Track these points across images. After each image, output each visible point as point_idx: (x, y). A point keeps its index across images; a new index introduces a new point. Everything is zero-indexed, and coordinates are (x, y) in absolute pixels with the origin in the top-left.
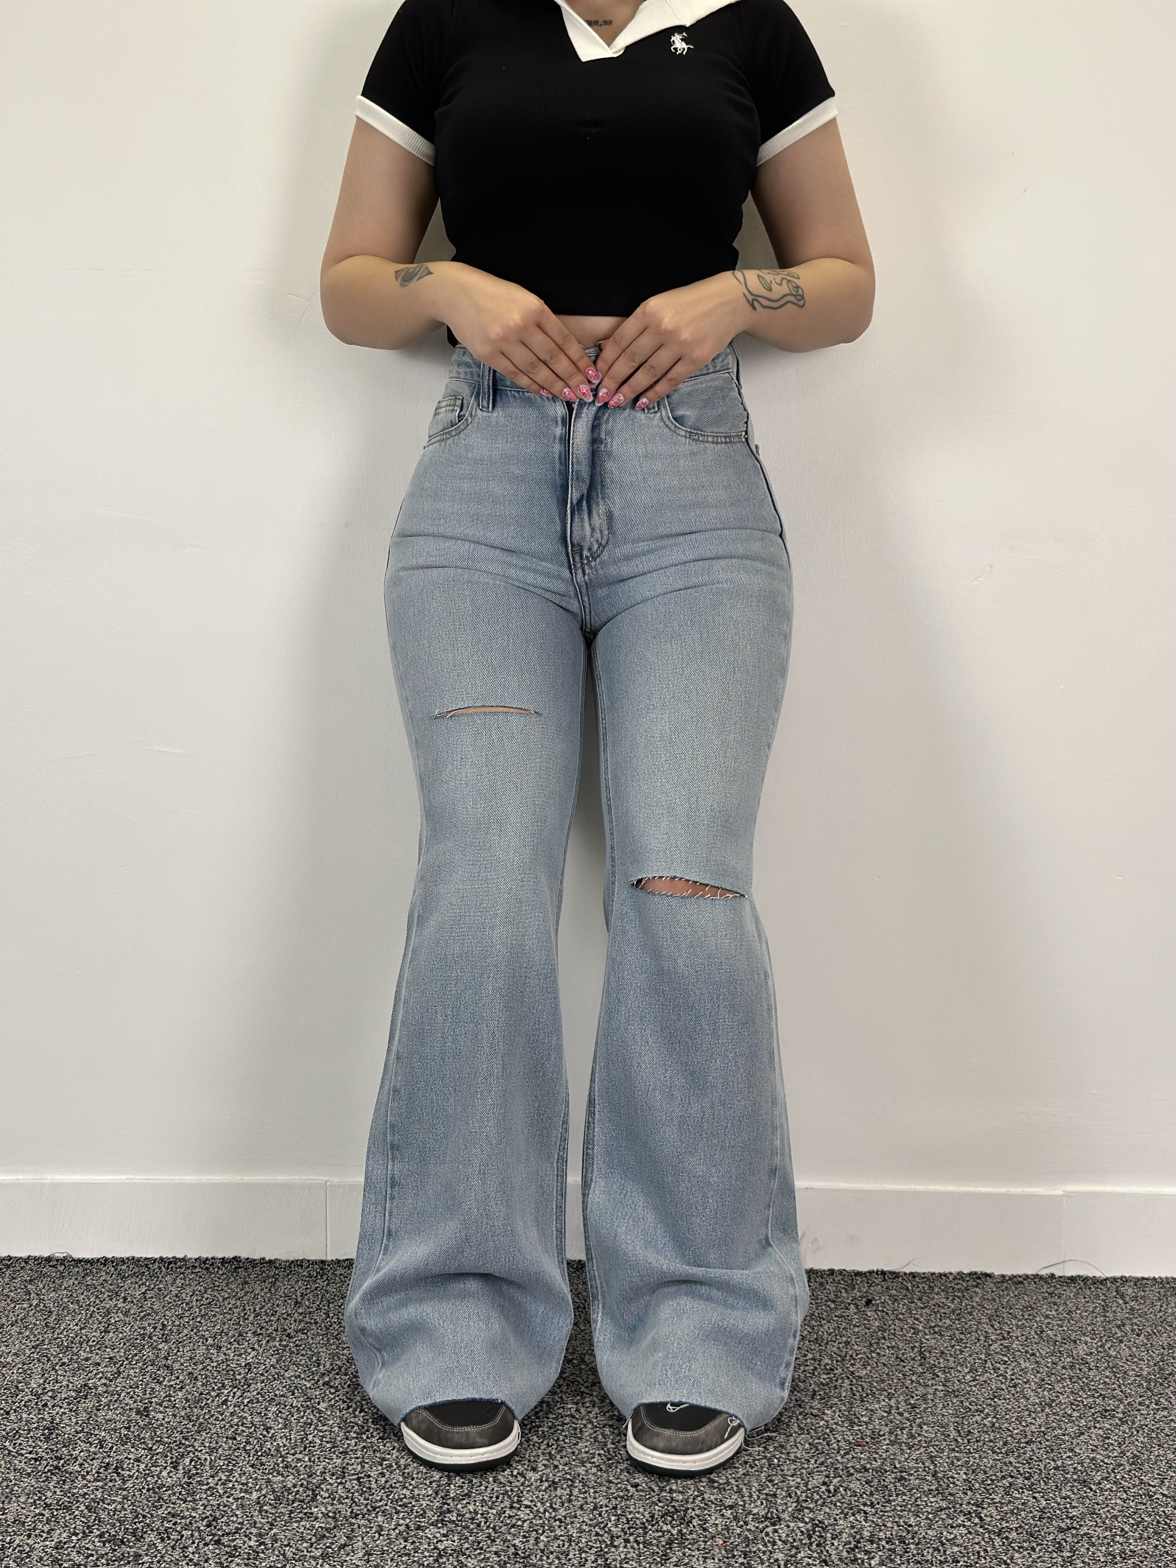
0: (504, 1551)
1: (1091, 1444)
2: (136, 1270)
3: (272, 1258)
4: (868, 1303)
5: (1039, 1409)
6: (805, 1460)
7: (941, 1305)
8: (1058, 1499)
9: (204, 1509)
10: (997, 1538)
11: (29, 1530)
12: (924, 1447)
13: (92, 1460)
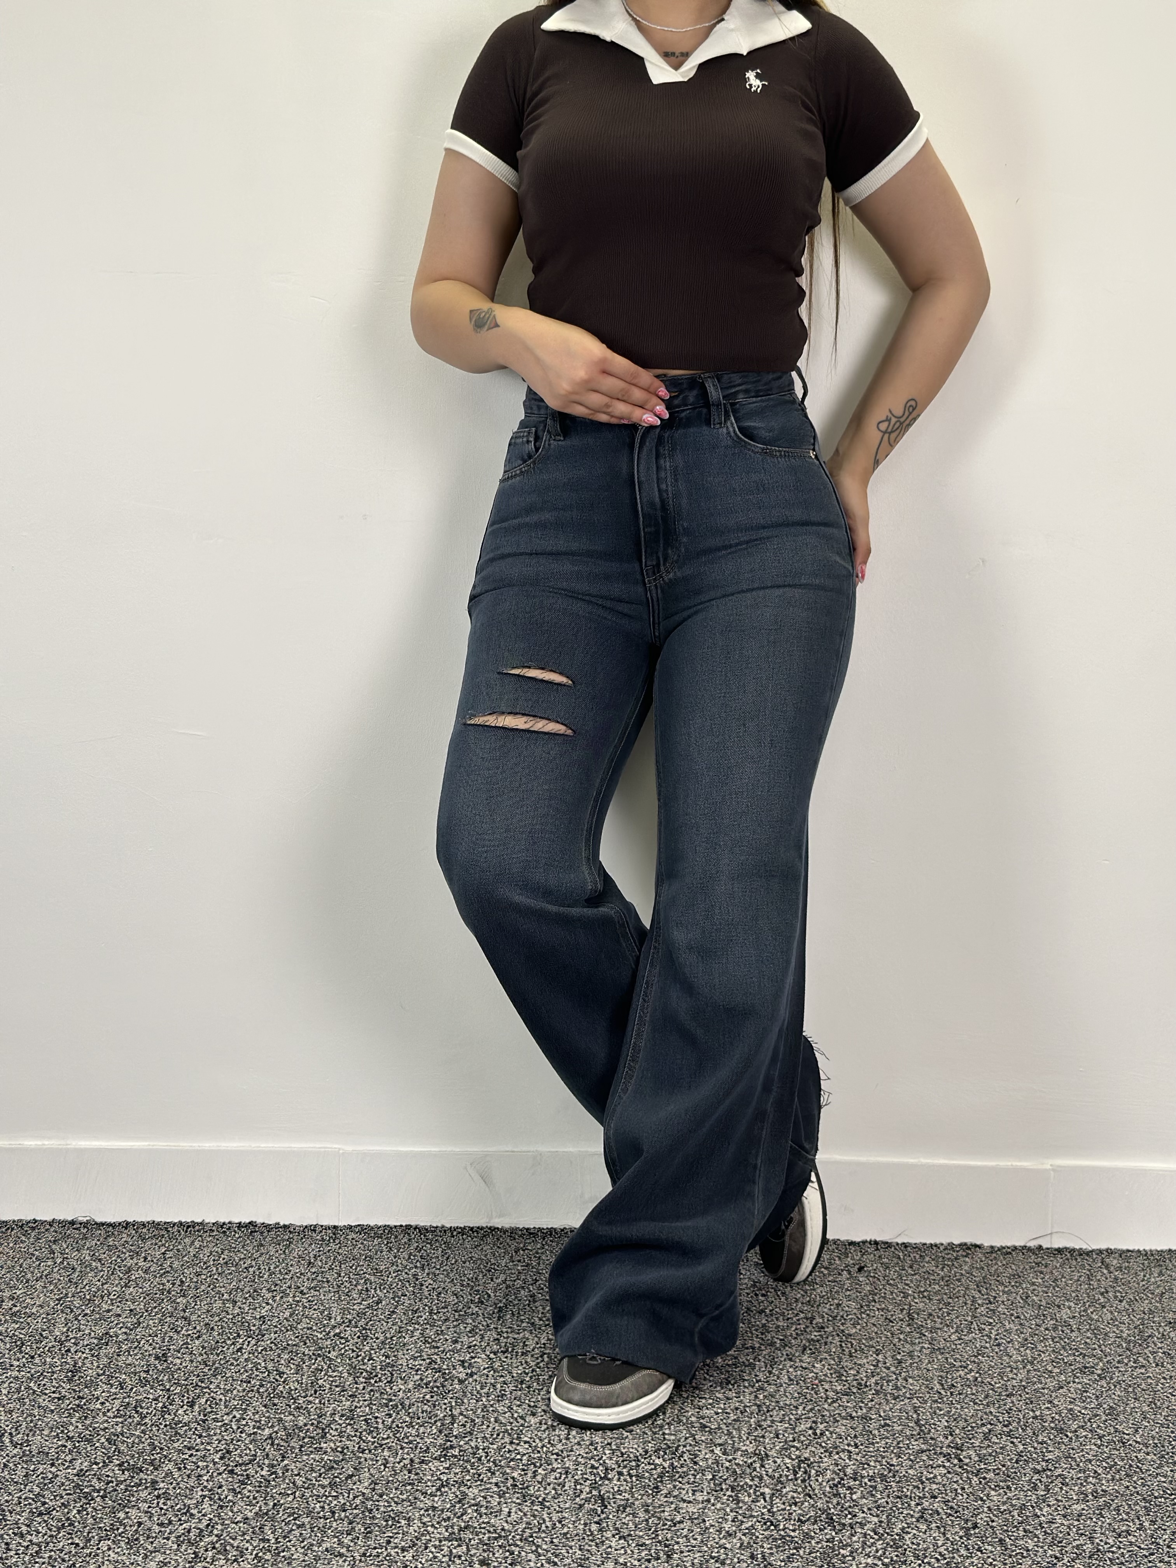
0: (502, 1482)
1: (1069, 1397)
2: (156, 1232)
3: (287, 1223)
4: (861, 1269)
5: (1021, 1366)
6: (794, 1407)
7: (931, 1272)
8: (1036, 1445)
9: (218, 1443)
10: (974, 1477)
11: (53, 1460)
12: (909, 1398)
13: (112, 1400)
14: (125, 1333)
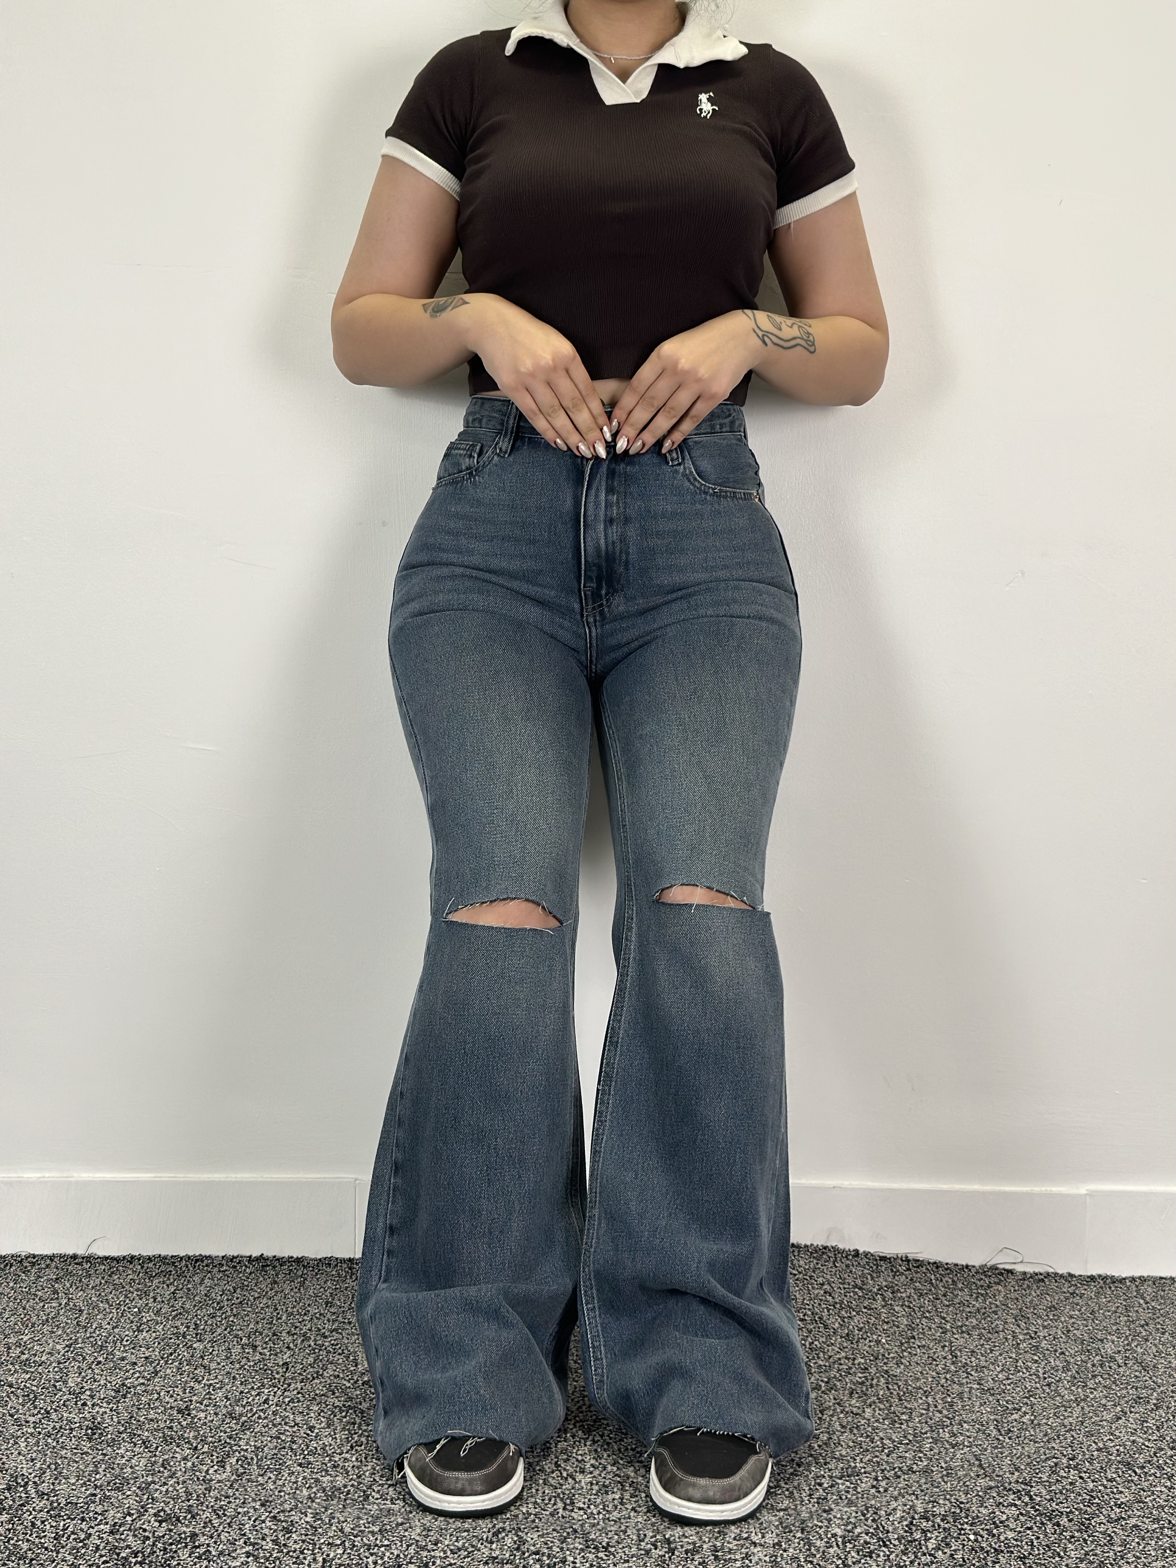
3: (300, 1256)
14: (143, 1384)
